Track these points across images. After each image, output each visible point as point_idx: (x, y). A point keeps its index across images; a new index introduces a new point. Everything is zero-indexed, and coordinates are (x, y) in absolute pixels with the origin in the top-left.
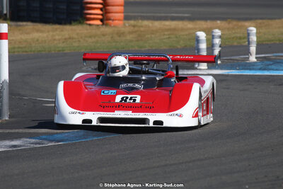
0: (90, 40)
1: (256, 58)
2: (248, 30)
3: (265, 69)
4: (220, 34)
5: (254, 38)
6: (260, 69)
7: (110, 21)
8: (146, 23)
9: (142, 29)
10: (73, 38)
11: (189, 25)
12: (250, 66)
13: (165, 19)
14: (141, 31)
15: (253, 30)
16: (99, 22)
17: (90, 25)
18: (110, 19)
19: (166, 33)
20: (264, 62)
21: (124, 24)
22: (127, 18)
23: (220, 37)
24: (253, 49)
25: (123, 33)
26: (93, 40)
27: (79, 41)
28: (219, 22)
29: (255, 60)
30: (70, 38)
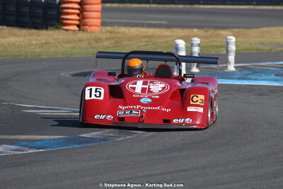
0: (66, 45)
1: (235, 67)
2: (227, 39)
3: (244, 79)
4: (199, 42)
5: (233, 47)
6: (239, 79)
7: (87, 27)
8: (123, 29)
9: (119, 35)
10: (50, 43)
11: (166, 32)
12: (229, 75)
13: (142, 26)
14: (118, 38)
15: (232, 39)
16: (75, 28)
17: (67, 30)
18: (87, 25)
19: (143, 40)
20: (243, 72)
21: (101, 30)
22: (104, 24)
23: (199, 45)
24: (232, 58)
25: (100, 39)
26: (70, 45)
27: (56, 46)
28: (196, 30)
29: (234, 69)
30: (46, 43)
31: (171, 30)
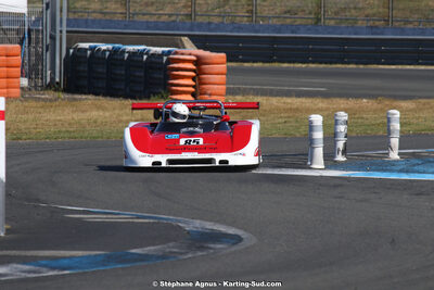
1: (399, 154)
2: (388, 114)
4: (346, 118)
5: (396, 126)
6: (401, 171)
15: (396, 114)
20: (410, 161)
23: (346, 123)
24: (395, 142)
29: (398, 157)
31: (329, 101)
